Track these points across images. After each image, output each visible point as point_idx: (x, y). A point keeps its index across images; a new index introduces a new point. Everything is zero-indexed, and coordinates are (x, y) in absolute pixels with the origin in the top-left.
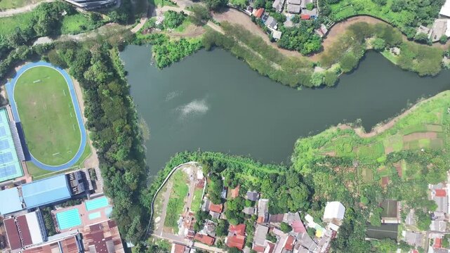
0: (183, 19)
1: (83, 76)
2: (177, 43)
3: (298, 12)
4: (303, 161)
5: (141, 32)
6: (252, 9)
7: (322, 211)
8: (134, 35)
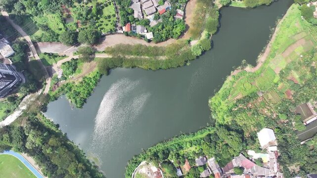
0: (76, 63)
1: (26, 148)
2: (81, 83)
3: (155, 11)
4: (222, 113)
5: (51, 90)
6: (121, 28)
7: (257, 142)
8: (48, 95)
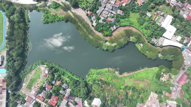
0: (59, 6)
1: (10, 17)
2: (53, 15)
3: (106, 17)
4: (91, 78)
5: (40, 7)
6: (88, 11)
7: (92, 101)
8: (37, 7)
